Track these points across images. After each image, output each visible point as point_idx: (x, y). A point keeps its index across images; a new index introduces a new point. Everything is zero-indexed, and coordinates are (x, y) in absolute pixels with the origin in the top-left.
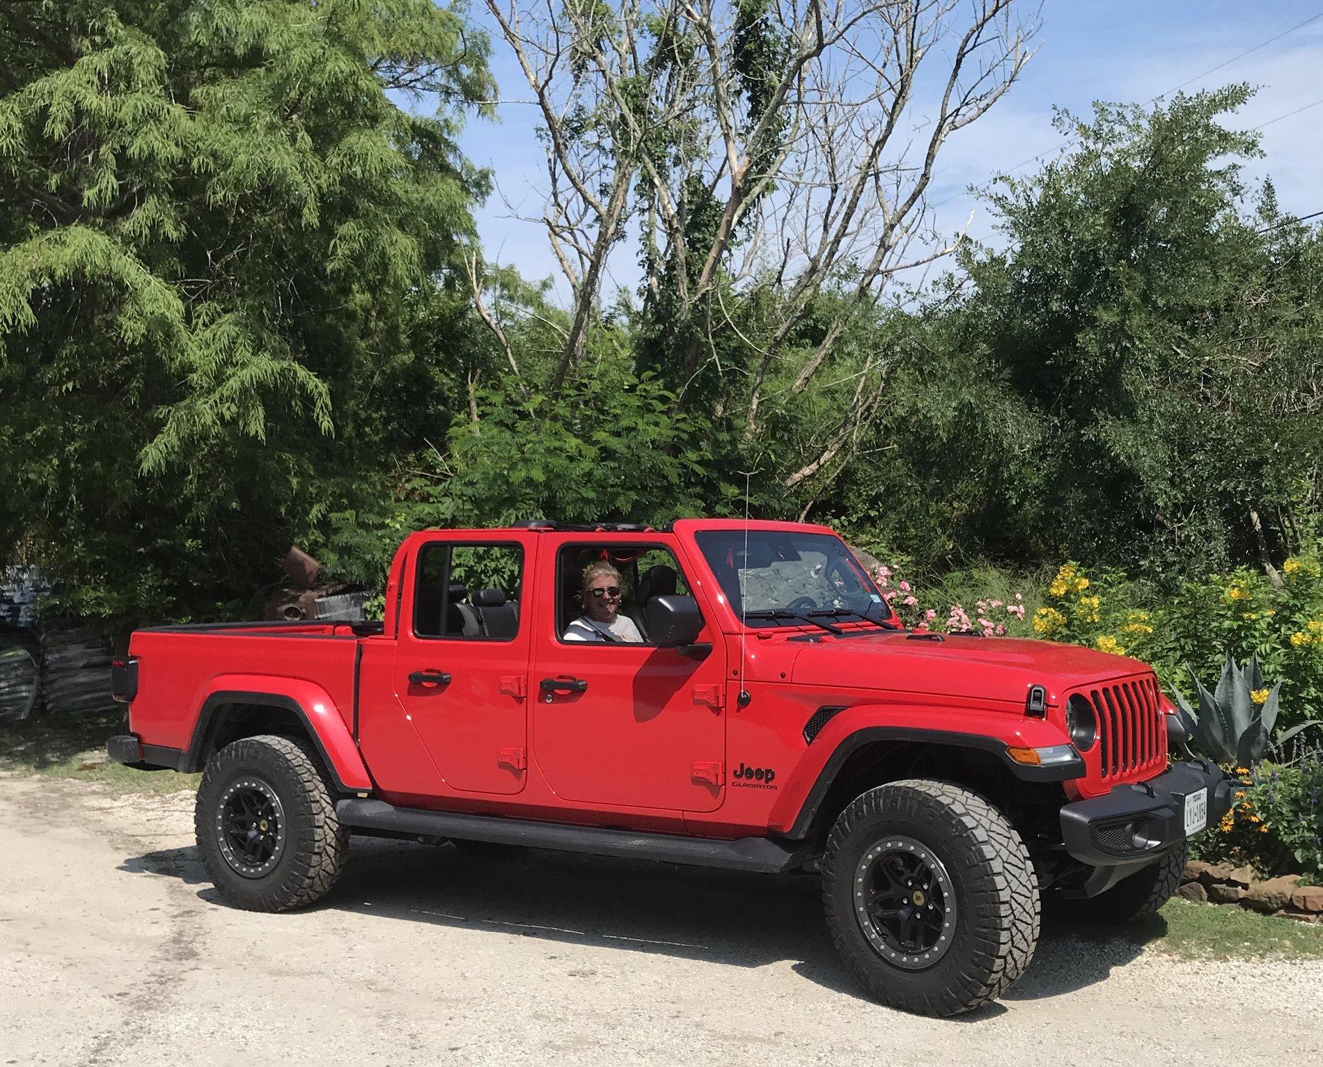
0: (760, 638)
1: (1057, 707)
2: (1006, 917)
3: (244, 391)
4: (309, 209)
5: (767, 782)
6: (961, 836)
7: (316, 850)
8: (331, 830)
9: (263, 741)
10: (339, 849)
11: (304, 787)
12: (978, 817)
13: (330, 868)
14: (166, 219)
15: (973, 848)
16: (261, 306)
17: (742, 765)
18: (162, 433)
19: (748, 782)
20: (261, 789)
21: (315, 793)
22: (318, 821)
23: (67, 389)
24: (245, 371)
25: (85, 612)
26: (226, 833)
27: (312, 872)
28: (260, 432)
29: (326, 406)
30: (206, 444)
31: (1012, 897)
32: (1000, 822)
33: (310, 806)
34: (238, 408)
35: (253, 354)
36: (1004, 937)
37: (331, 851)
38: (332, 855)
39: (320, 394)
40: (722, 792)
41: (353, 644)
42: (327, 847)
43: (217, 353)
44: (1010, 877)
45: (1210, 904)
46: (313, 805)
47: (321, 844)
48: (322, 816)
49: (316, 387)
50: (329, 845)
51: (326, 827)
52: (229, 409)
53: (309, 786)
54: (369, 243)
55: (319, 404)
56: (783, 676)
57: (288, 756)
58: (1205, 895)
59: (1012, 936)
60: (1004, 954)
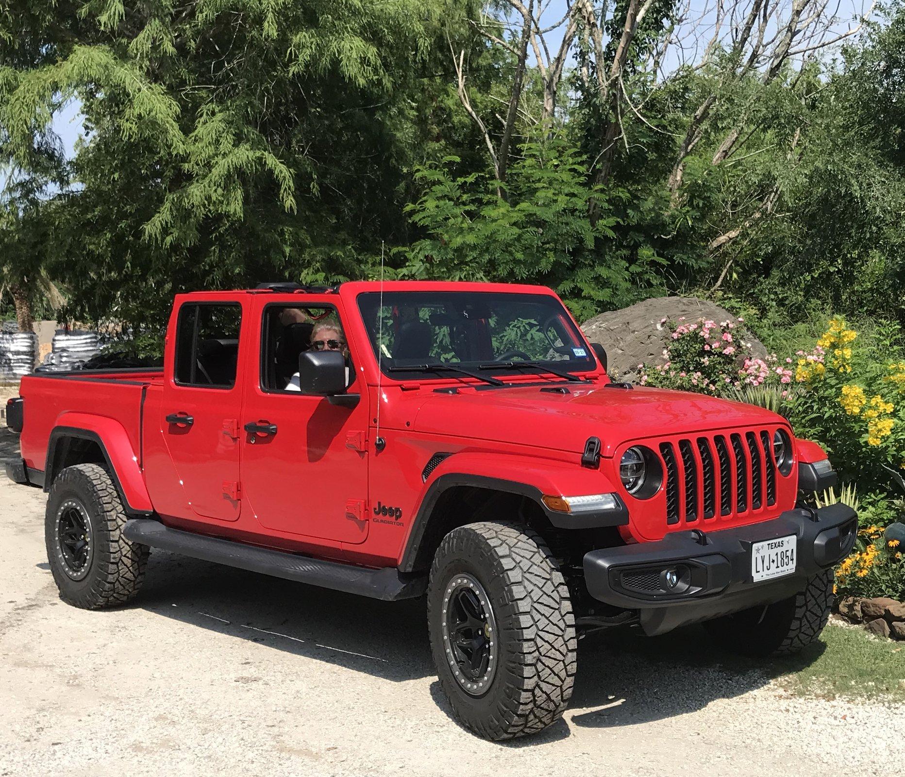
0: (403, 390)
1: (611, 458)
2: (530, 653)
3: (228, 177)
4: (268, 22)
5: (397, 519)
6: (499, 576)
7: (112, 560)
8: (127, 544)
9: (80, 469)
10: (137, 559)
11: (102, 508)
12: (518, 559)
13: (129, 575)
14: (165, 37)
15: (506, 588)
16: (246, 106)
17: (379, 503)
18: (159, 212)
19: (384, 518)
20: (78, 508)
21: (112, 513)
22: (113, 536)
23: (114, 178)
24: (224, 160)
25: (141, 356)
26: (61, 542)
27: (110, 578)
28: (238, 209)
29: (289, 188)
30: (228, 221)
31: (537, 634)
32: (544, 565)
33: (107, 524)
34: (224, 190)
35: (233, 146)
36: (528, 672)
37: (128, 562)
38: (129, 565)
39: (284, 178)
40: (366, 526)
41: (140, 389)
42: (123, 558)
43: (207, 146)
44: (537, 616)
45: (889, 640)
46: (109, 523)
47: (116, 555)
48: (118, 532)
49: (281, 172)
50: (125, 556)
51: (121, 541)
52: (215, 191)
53: (108, 507)
54: (320, 49)
55: (283, 187)
56: (408, 424)
57: (95, 482)
58: (888, 630)
59: (538, 672)
60: (529, 687)
